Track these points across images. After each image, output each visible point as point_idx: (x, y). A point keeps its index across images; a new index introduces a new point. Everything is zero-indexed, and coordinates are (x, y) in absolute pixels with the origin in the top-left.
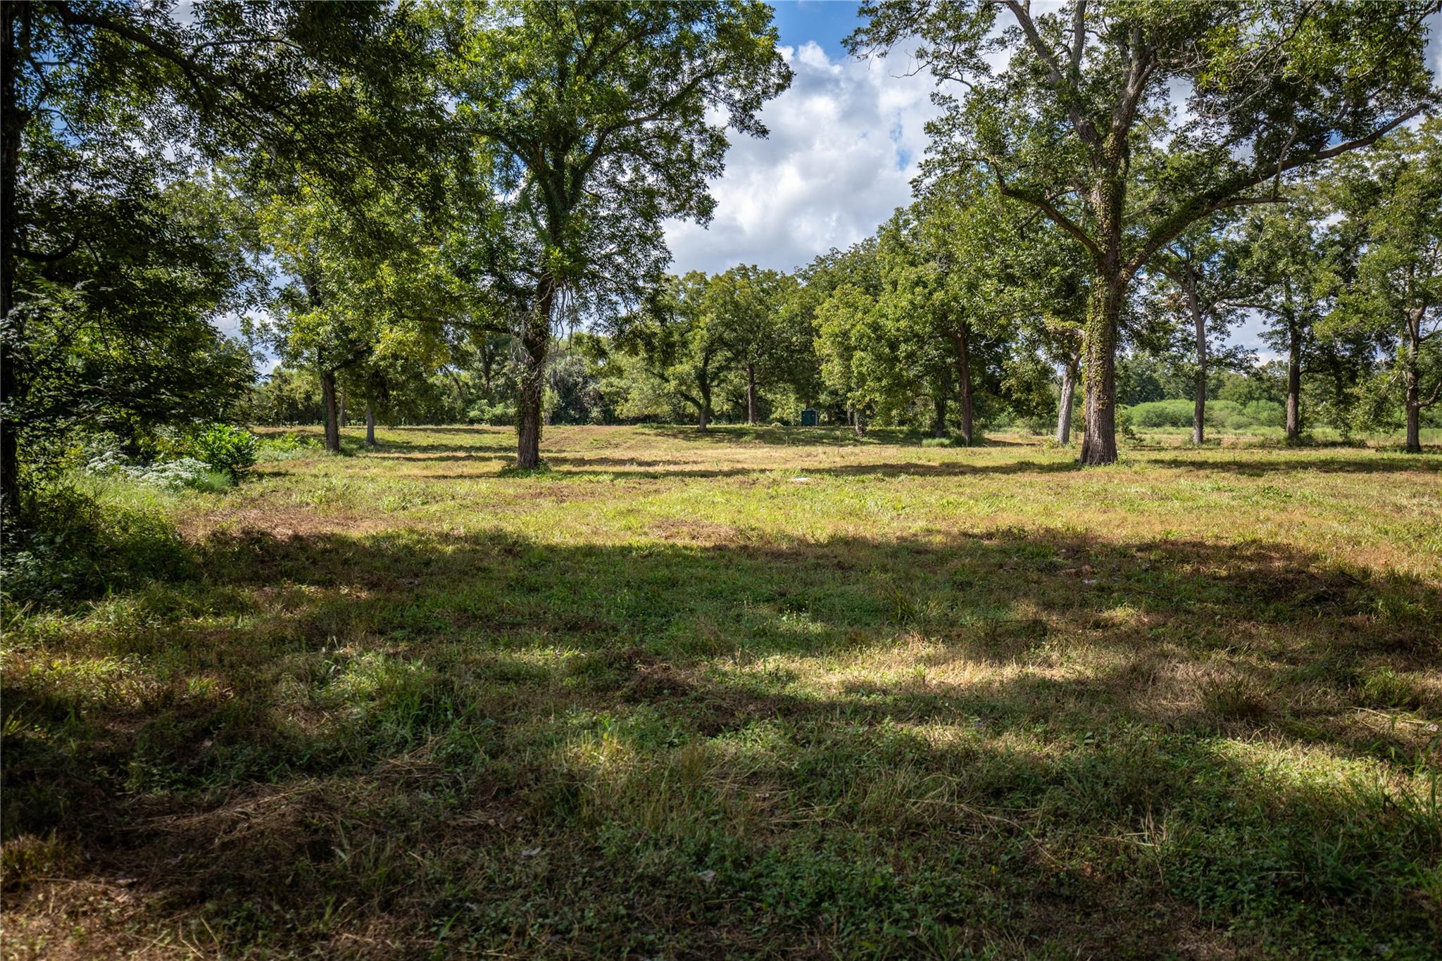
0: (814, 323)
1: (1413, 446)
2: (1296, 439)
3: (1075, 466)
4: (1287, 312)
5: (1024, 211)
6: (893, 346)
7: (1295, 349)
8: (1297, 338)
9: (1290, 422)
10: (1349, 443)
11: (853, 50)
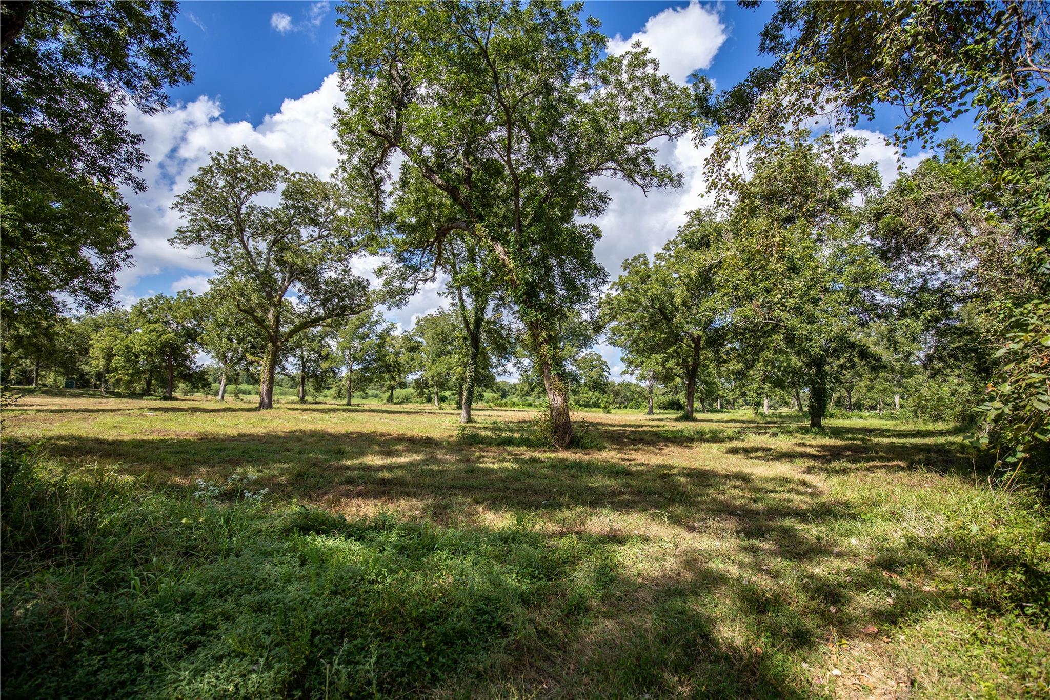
0: (91, 342)
1: (349, 404)
2: (302, 401)
3: (256, 409)
4: (302, 357)
5: (241, 316)
6: (137, 356)
7: (303, 371)
8: (304, 366)
9: (301, 395)
10: (316, 403)
11: (172, 244)
